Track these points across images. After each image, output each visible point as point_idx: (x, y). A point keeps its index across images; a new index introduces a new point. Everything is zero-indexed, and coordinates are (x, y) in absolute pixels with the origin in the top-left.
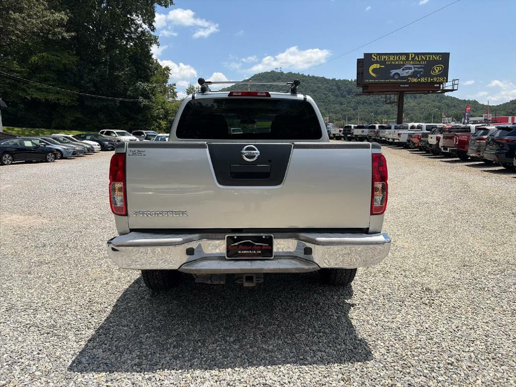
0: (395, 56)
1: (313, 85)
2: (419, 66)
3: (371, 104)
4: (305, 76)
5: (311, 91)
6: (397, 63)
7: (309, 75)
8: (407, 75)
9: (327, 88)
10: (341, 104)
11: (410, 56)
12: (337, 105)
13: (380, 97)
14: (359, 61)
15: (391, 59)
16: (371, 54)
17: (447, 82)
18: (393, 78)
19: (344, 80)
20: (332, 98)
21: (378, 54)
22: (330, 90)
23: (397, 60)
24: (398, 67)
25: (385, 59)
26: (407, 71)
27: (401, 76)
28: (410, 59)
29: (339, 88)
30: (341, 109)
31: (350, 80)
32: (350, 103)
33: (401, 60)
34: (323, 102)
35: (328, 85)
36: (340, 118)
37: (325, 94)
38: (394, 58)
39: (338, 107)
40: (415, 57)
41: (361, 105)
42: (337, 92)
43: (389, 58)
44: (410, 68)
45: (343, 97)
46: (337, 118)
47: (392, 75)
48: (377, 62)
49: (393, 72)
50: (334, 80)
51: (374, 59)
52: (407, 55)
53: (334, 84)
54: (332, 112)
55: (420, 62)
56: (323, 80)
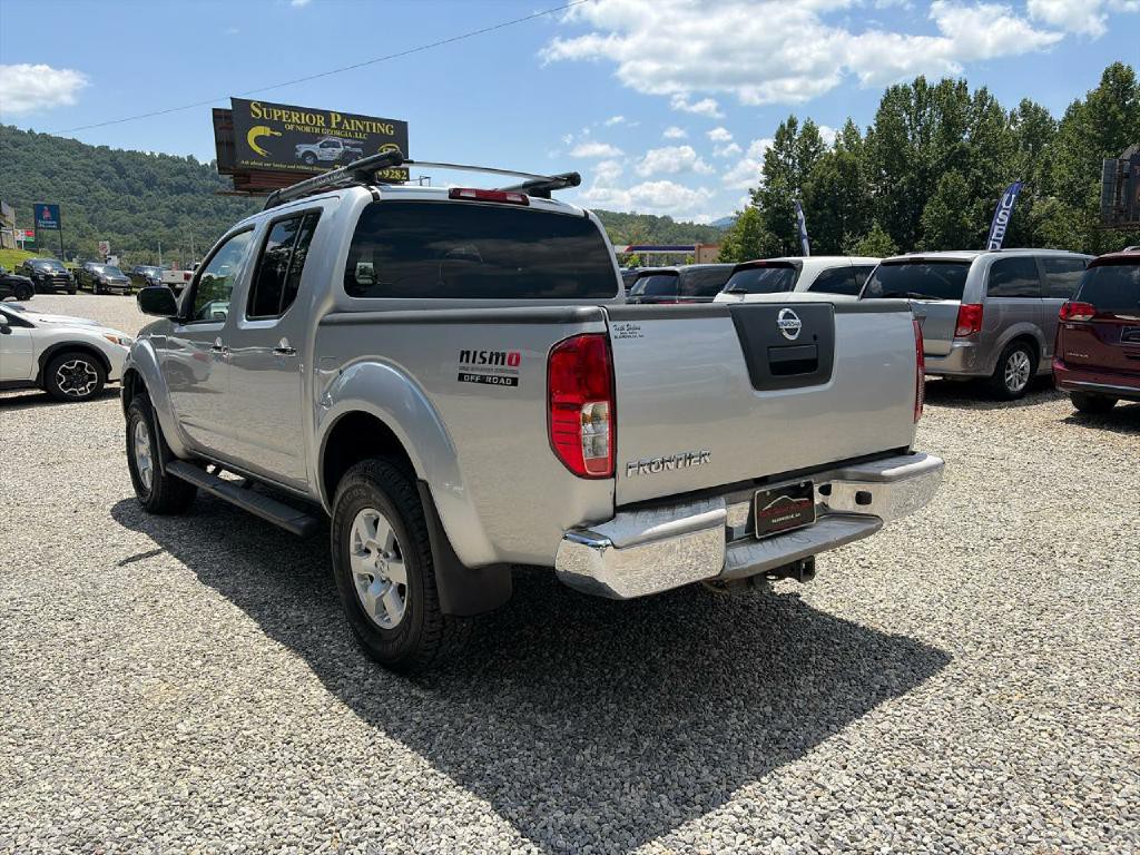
0: (303, 115)
1: (47, 157)
2: (354, 143)
3: (207, 214)
4: (21, 133)
5: (44, 173)
6: (307, 129)
7: (31, 132)
8: (332, 159)
9: (89, 169)
10: (132, 210)
11: (333, 118)
12: (120, 213)
13: (228, 200)
14: (218, 115)
15: (295, 119)
16: (249, 102)
17: (408, 180)
18: (302, 161)
19: (133, 153)
20: (105, 194)
21: (264, 104)
22: (98, 174)
23: (306, 124)
24: (312, 138)
25: (280, 117)
26: (330, 149)
27: (319, 158)
28: (334, 126)
29: (121, 171)
30: (135, 224)
31: (148, 154)
32: (154, 209)
33: (315, 125)
34: (81, 203)
35: (91, 162)
36: (135, 244)
37: (84, 183)
38: (300, 118)
39: (125, 218)
40: (342, 122)
41: (185, 215)
42: (117, 179)
43: (290, 117)
44: (336, 145)
45: (138, 193)
46: (127, 244)
47: (300, 154)
48: (262, 122)
49: (302, 149)
50: (104, 149)
51: (257, 115)
52: (326, 114)
53: (107, 159)
54: (111, 229)
55: (353, 133)
56: (75, 147)
